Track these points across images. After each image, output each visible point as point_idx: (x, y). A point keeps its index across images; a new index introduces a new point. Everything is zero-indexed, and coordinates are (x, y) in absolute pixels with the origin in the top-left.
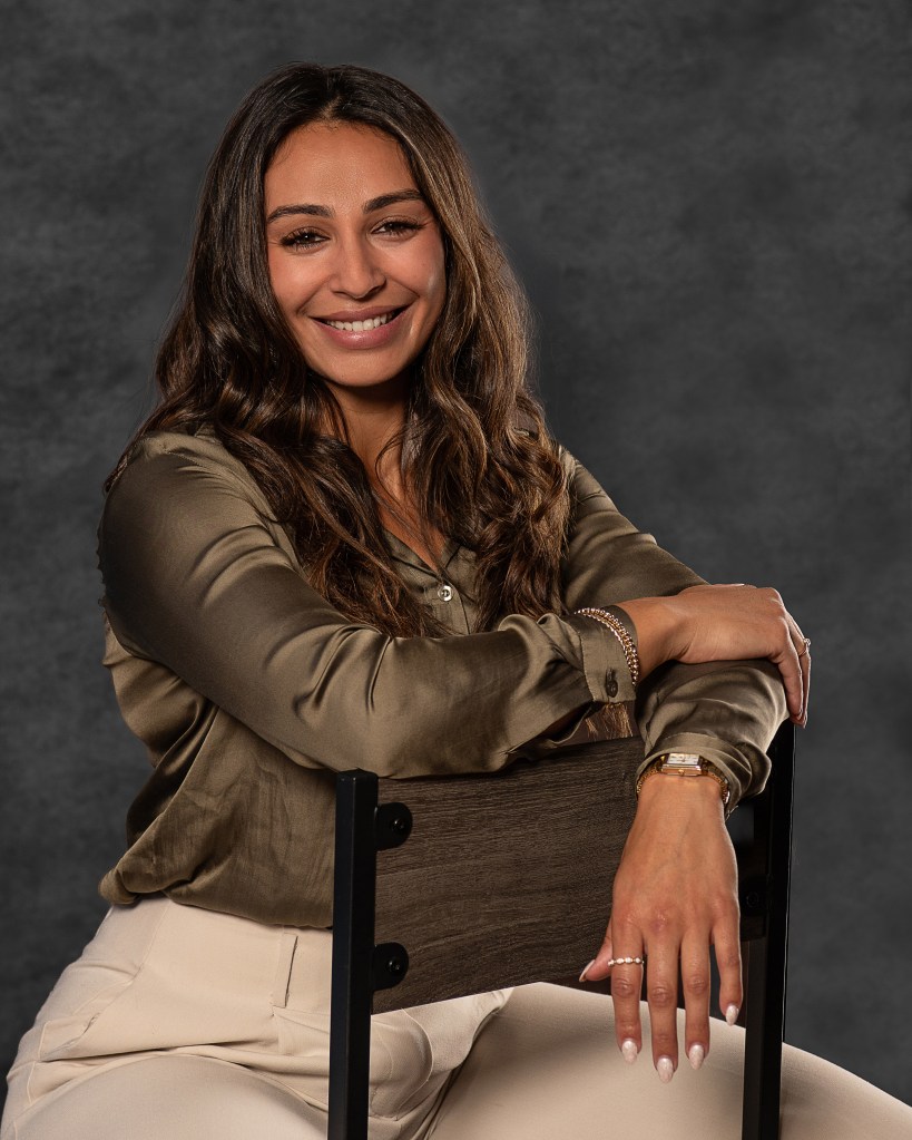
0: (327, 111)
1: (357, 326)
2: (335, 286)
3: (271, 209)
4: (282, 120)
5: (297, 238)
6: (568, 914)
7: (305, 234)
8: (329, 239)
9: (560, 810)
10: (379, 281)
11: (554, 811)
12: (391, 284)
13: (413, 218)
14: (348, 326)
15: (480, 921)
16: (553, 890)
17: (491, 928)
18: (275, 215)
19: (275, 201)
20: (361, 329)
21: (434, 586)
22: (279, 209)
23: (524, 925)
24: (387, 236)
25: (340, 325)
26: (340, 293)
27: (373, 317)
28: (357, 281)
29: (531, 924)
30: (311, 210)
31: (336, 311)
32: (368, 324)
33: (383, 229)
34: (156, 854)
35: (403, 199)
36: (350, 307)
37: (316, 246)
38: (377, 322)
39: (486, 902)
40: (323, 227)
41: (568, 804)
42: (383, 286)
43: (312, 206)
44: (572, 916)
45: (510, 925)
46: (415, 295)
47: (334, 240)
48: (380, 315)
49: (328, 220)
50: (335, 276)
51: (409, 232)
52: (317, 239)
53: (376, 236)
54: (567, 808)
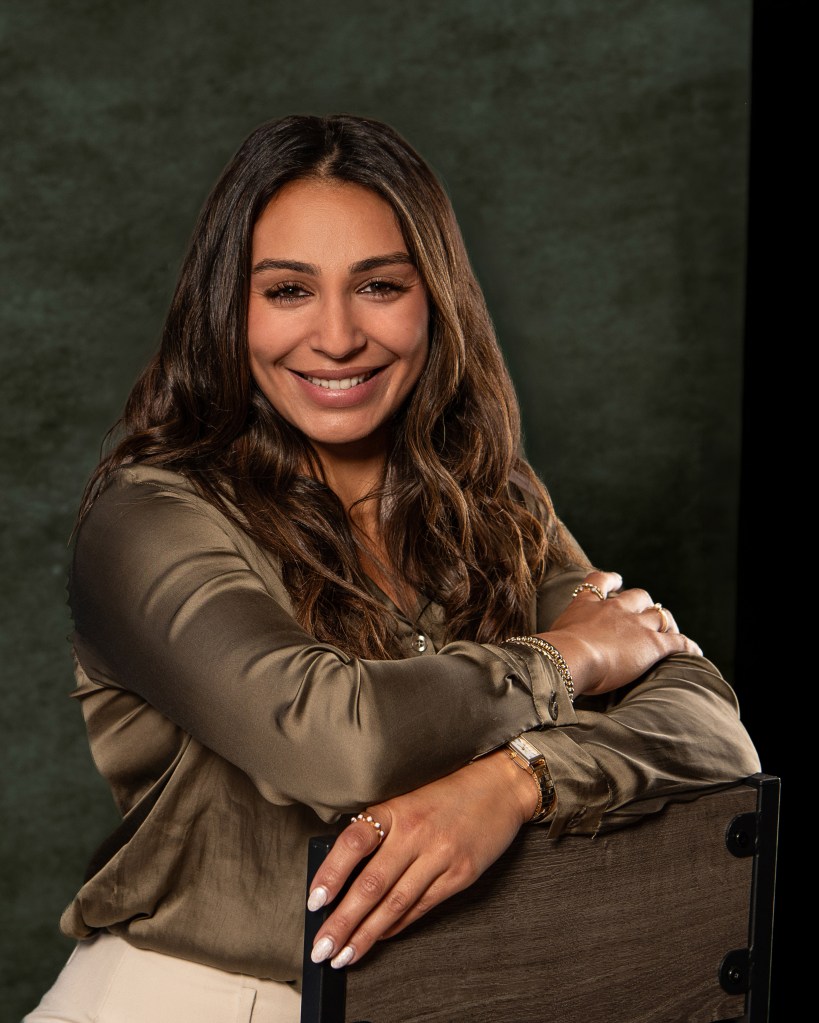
0: (323, 167)
1: (333, 384)
2: (315, 343)
3: (257, 260)
4: (277, 173)
5: (281, 290)
6: (547, 990)
7: (290, 287)
8: (313, 295)
9: (540, 879)
10: (360, 342)
11: (534, 881)
12: (372, 346)
13: (399, 280)
14: (325, 383)
15: (456, 998)
16: (532, 964)
17: (467, 1005)
18: (261, 267)
19: (262, 252)
20: (337, 389)
21: (409, 634)
22: (266, 261)
23: (502, 1002)
24: (371, 297)
25: (317, 382)
26: (319, 351)
27: (350, 377)
28: (336, 340)
29: (509, 1001)
30: (298, 267)
31: (313, 369)
32: (345, 384)
33: (369, 289)
34: (118, 884)
35: (392, 262)
36: (328, 366)
37: (300, 301)
38: (354, 382)
39: (462, 978)
40: (310, 283)
41: (549, 873)
42: (364, 348)
43: (299, 263)
44: (550, 992)
45: (487, 1002)
46: (395, 356)
47: (318, 295)
48: (357, 375)
49: (313, 277)
50: (314, 333)
51: (394, 294)
52: (301, 294)
53: (361, 296)
54: (548, 878)
